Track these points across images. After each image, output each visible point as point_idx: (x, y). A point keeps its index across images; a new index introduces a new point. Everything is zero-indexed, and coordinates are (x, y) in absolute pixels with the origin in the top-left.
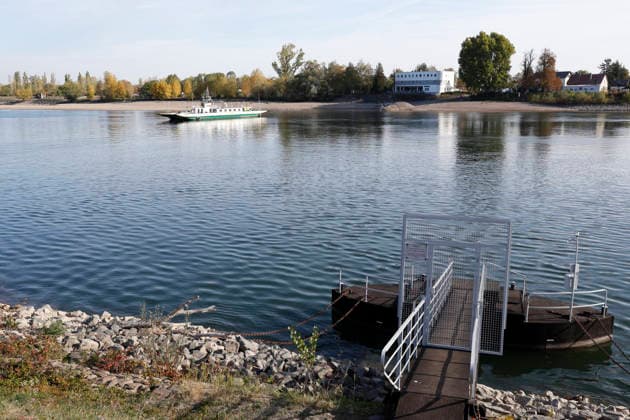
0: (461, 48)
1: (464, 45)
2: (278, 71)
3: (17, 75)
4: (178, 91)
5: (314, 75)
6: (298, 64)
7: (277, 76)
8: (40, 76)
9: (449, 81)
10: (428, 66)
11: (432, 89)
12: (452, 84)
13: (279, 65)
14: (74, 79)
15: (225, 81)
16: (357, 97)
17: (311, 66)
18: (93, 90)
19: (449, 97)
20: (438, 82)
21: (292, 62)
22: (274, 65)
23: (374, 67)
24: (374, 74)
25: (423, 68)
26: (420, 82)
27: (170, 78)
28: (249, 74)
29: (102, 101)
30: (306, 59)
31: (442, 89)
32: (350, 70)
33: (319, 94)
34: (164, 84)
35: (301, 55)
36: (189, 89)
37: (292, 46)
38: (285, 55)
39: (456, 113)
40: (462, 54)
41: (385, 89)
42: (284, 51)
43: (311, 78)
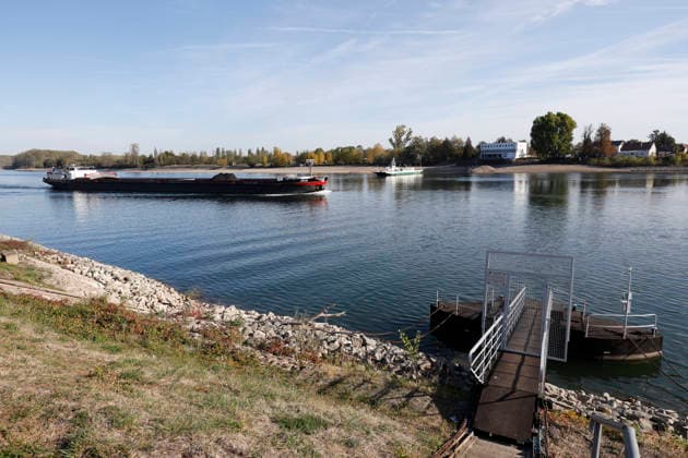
0: (532, 125)
1: (535, 122)
2: (393, 144)
3: (218, 149)
4: (322, 160)
5: (419, 146)
6: (408, 139)
7: (392, 148)
8: (233, 150)
9: (522, 149)
10: (506, 138)
11: (509, 156)
12: (525, 152)
13: (394, 140)
14: (254, 152)
15: (355, 152)
16: (451, 162)
17: (417, 140)
18: (266, 159)
19: (522, 162)
20: (514, 151)
21: (403, 138)
22: (391, 140)
23: (465, 140)
24: (464, 145)
25: (503, 140)
26: (500, 150)
27: (317, 150)
28: (372, 147)
29: (271, 167)
30: (413, 135)
31: (518, 156)
32: (446, 142)
33: (423, 159)
34: (313, 155)
35: (410, 133)
36: (330, 158)
37: (404, 127)
38: (399, 132)
39: (528, 173)
40: (533, 129)
41: (473, 156)
42: (398, 130)
43: (417, 149)
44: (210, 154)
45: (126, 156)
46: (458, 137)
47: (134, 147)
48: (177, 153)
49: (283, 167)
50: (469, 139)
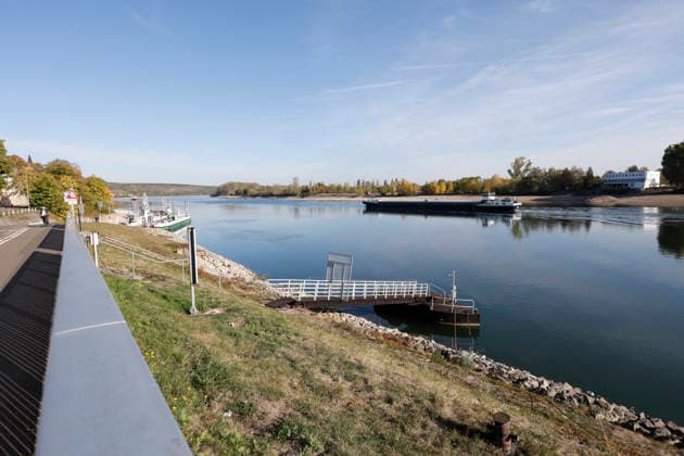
0: (663, 153)
1: (667, 151)
2: (512, 175)
3: (359, 182)
4: (444, 189)
5: (536, 177)
6: (526, 170)
7: (510, 177)
8: (371, 182)
9: (654, 177)
10: (639, 168)
11: (637, 185)
12: (658, 181)
13: (513, 171)
14: (389, 183)
15: (473, 182)
16: (570, 192)
17: (536, 171)
18: (395, 189)
19: (654, 191)
20: (643, 180)
21: (522, 169)
22: (509, 171)
23: (585, 170)
24: (585, 175)
25: (633, 169)
26: (626, 180)
27: (440, 181)
28: (490, 177)
29: (399, 196)
30: (533, 166)
31: (647, 185)
32: (566, 172)
33: (541, 189)
34: (435, 185)
35: (530, 164)
36: (452, 188)
37: (522, 158)
38: (517, 164)
40: (664, 158)
41: (596, 186)
42: (517, 161)
43: (534, 179)
44: (352, 184)
45: (290, 187)
46: (578, 168)
47: (296, 179)
48: (327, 184)
49: (409, 195)
50: (590, 170)
